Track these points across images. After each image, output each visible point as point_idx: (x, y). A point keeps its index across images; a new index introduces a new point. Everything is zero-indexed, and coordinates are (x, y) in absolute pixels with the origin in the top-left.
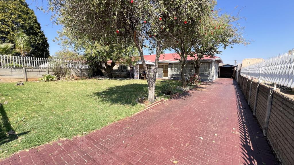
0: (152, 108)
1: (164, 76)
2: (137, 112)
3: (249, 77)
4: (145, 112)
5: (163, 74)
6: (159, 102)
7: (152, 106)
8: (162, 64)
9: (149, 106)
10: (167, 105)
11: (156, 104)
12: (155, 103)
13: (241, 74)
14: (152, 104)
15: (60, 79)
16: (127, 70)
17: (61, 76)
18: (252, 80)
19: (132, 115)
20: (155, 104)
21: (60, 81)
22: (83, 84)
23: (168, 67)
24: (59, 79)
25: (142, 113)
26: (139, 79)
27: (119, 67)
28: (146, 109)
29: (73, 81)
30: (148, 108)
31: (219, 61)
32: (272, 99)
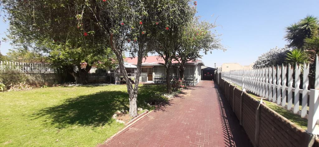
0: (133, 125)
1: (149, 80)
2: (114, 134)
3: (231, 83)
4: (124, 132)
5: (147, 77)
6: (142, 115)
7: (134, 123)
8: (146, 67)
9: (130, 122)
10: (152, 118)
11: (139, 119)
12: (137, 117)
13: (222, 77)
14: (133, 119)
15: (11, 89)
16: (107, 74)
17: (12, 84)
18: (234, 86)
19: (106, 140)
20: (137, 119)
21: (9, 91)
22: (44, 95)
23: (152, 70)
24: (8, 88)
25: (120, 134)
26: (121, 84)
27: (96, 71)
28: (125, 128)
29: (30, 90)
30: (128, 126)
31: (201, 64)
32: (260, 113)
